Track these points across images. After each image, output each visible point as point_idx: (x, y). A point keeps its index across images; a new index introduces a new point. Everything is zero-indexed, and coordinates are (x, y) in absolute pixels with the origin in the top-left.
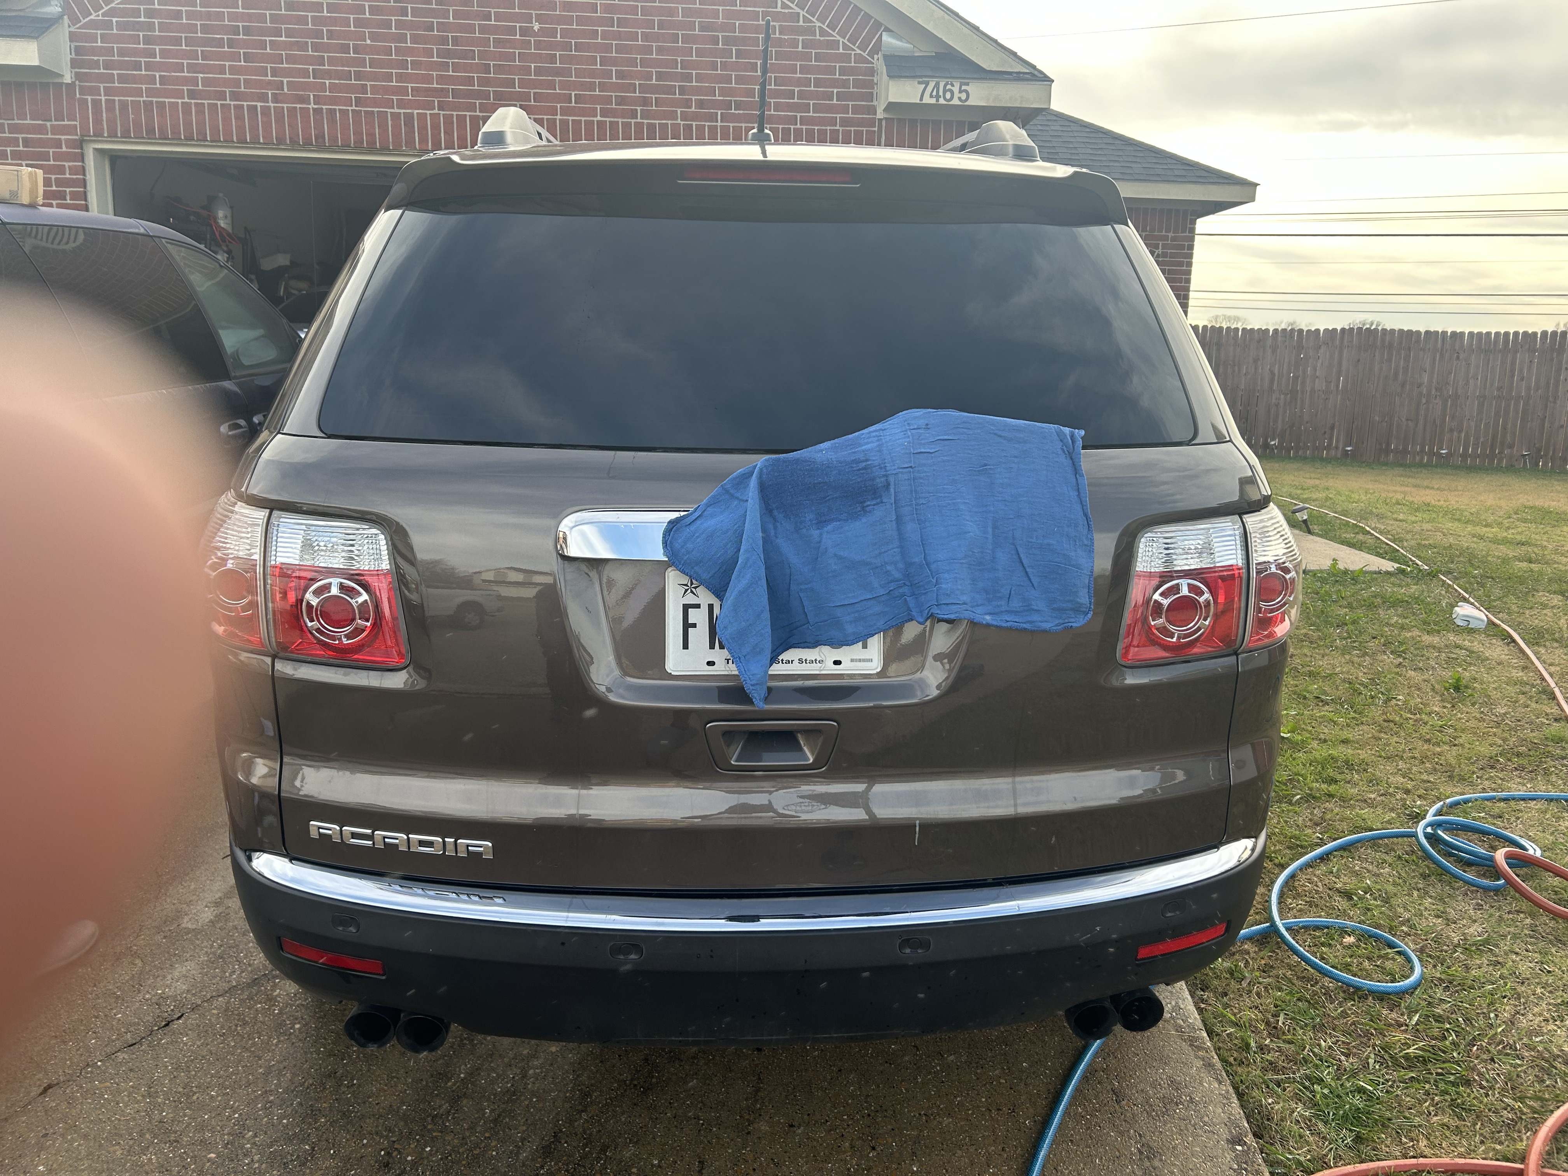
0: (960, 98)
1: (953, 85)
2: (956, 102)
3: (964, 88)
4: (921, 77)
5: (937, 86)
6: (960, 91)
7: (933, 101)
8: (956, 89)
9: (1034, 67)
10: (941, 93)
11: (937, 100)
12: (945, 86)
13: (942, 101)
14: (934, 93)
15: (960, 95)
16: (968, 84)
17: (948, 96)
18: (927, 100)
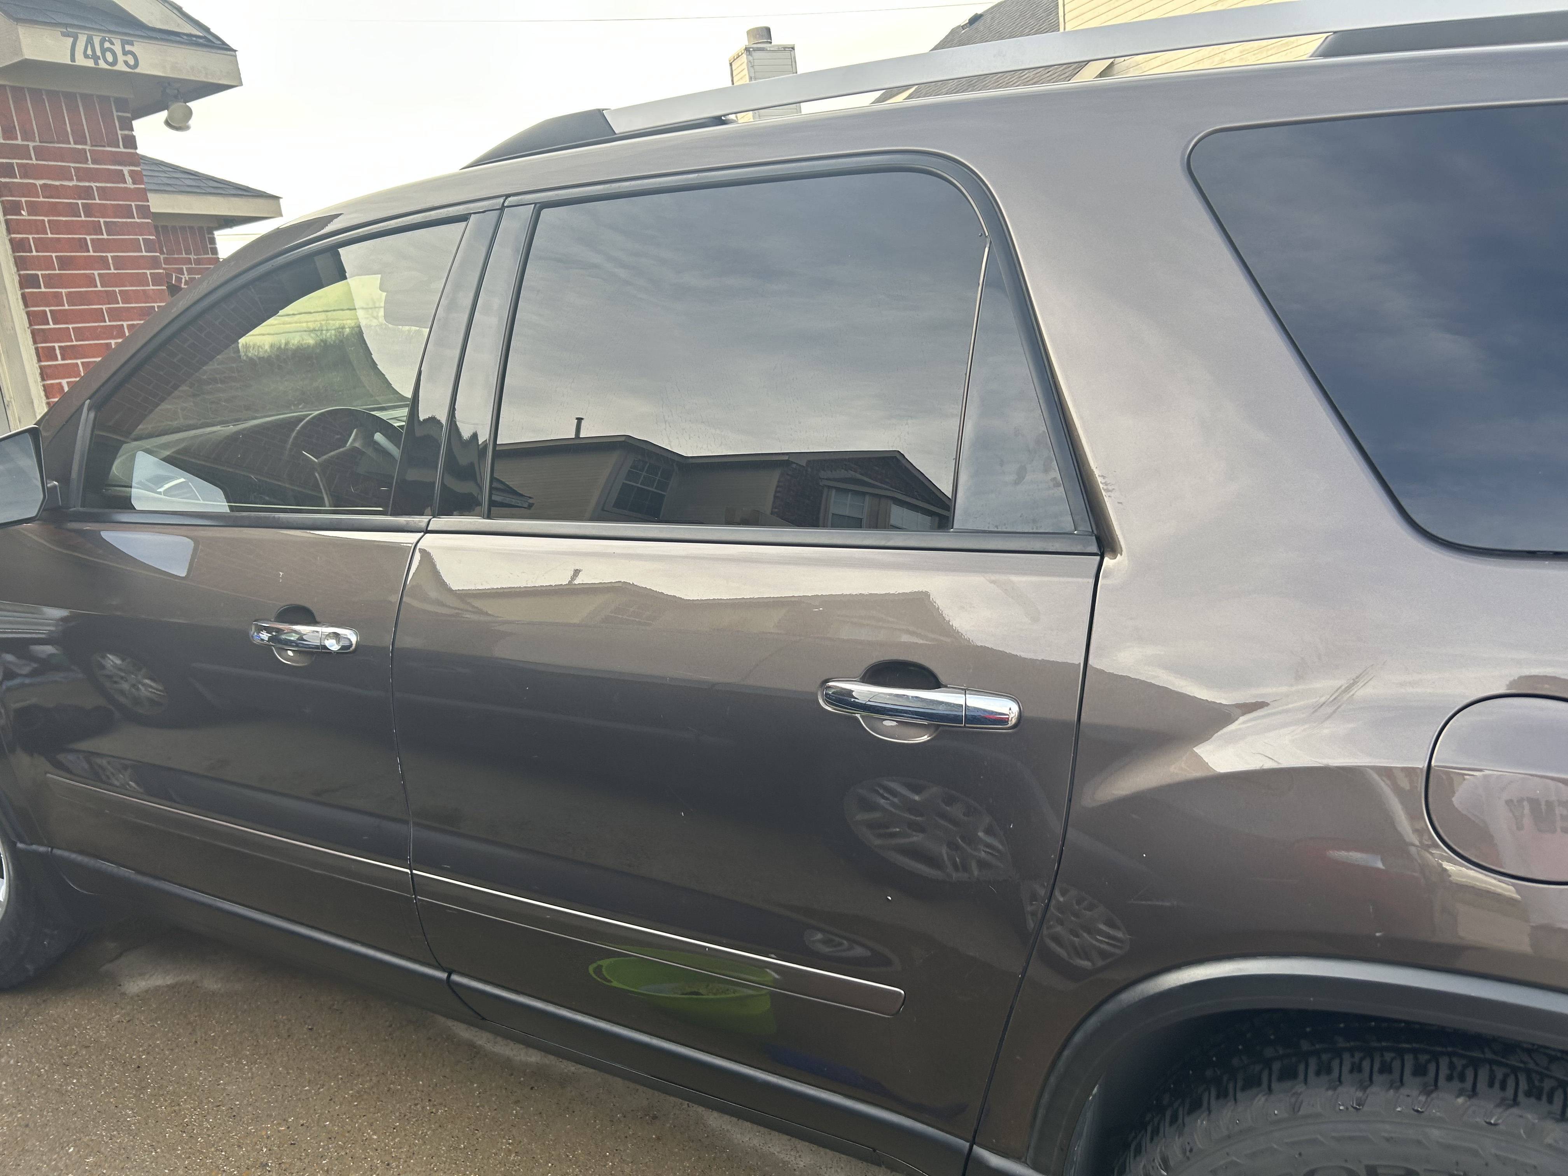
0: (126, 63)
1: (112, 44)
2: (121, 67)
3: (128, 48)
4: (66, 25)
5: (90, 41)
6: (125, 53)
7: (90, 63)
8: (118, 48)
9: (207, 30)
10: (99, 53)
11: (96, 63)
12: (102, 43)
13: (102, 65)
14: (89, 52)
15: (125, 58)
16: (131, 43)
17: (110, 58)
18: (81, 61)
